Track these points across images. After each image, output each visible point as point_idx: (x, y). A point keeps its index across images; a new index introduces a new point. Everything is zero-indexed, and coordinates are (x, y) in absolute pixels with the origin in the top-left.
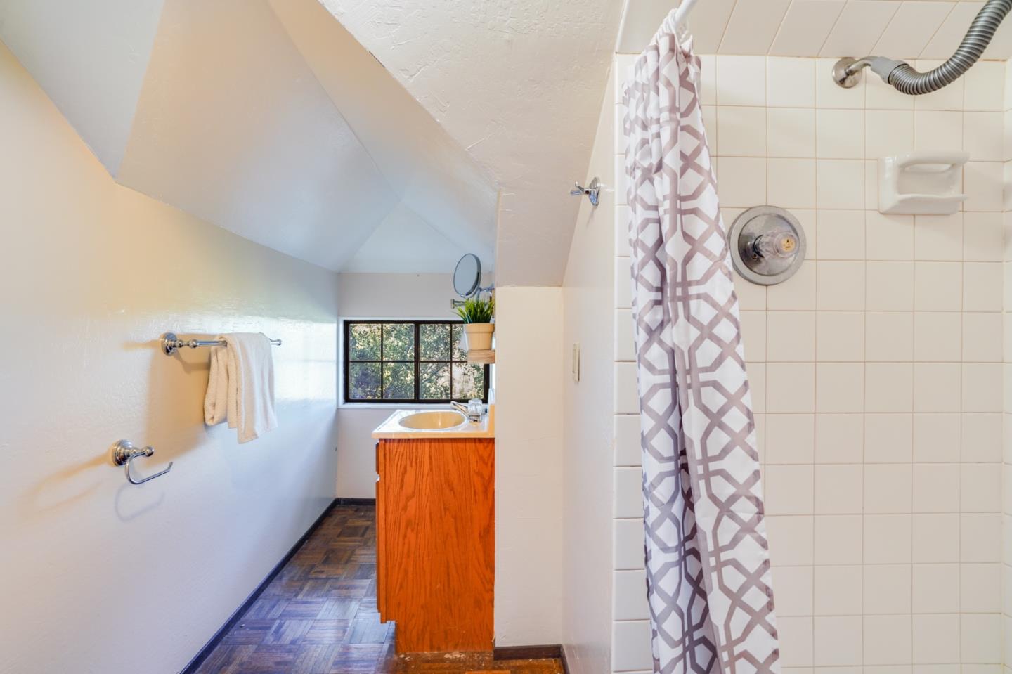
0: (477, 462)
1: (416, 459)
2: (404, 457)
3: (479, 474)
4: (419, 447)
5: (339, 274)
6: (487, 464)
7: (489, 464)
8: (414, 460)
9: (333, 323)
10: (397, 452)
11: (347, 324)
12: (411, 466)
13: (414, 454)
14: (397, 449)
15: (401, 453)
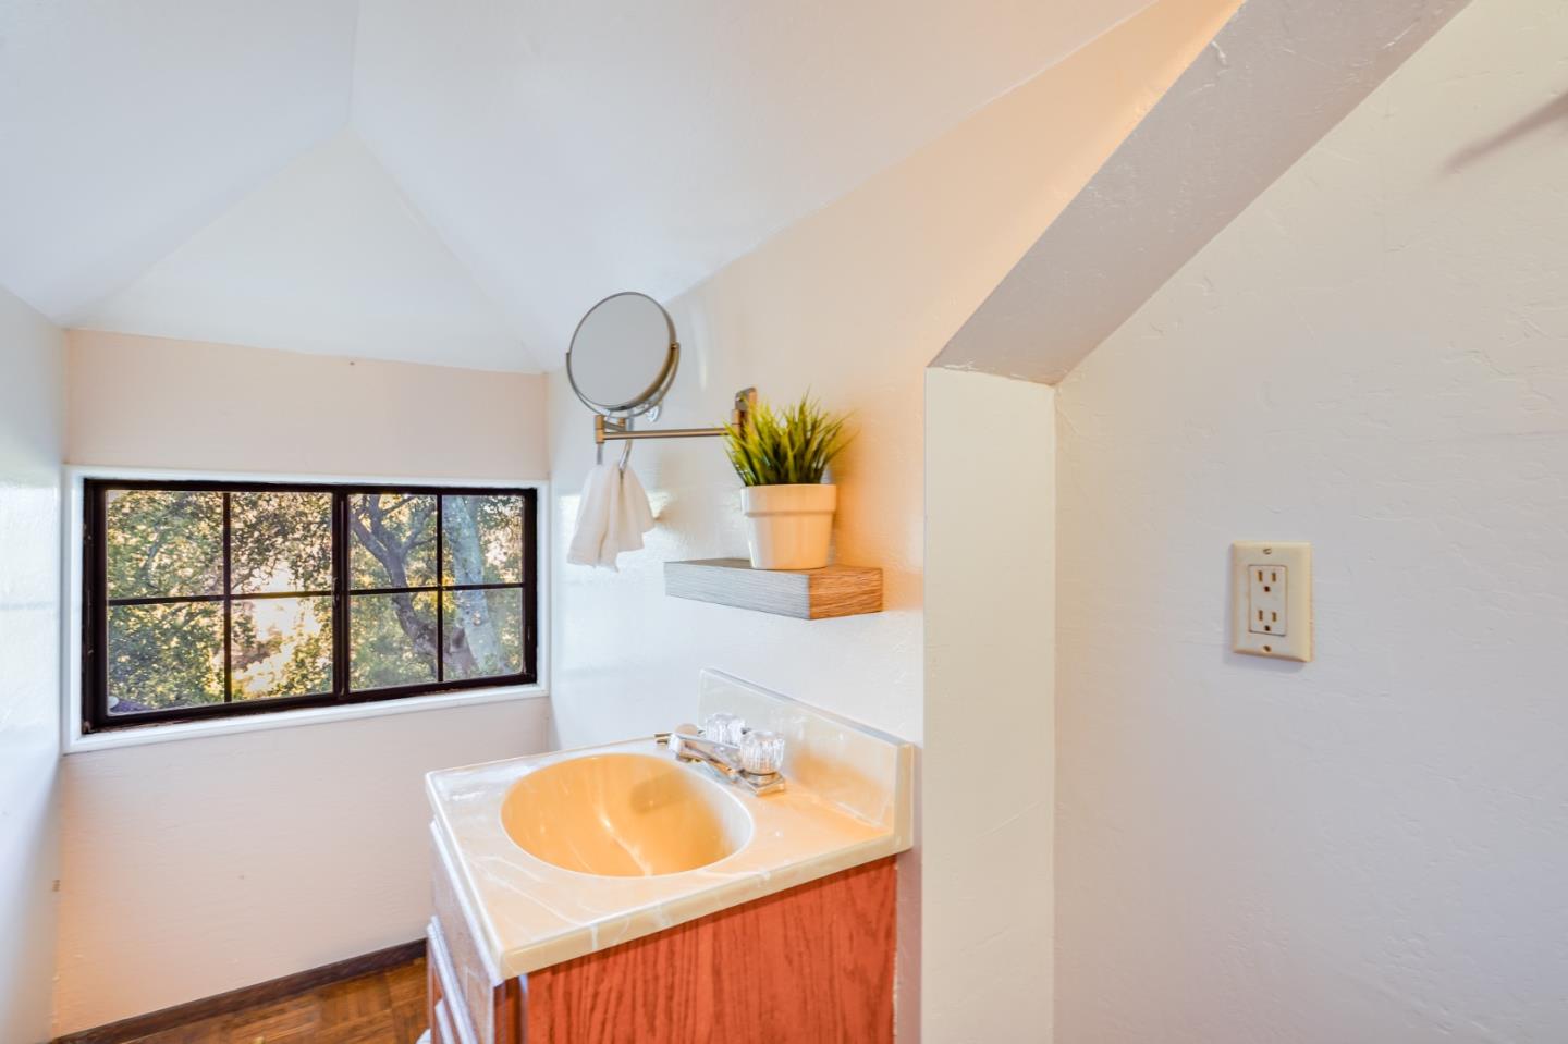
0: (851, 938)
1: (670, 998)
2: (627, 999)
3: (856, 974)
4: (678, 948)
5: (67, 330)
6: (874, 935)
7: (882, 934)
8: (662, 1001)
9: (45, 484)
10: (596, 995)
11: (94, 490)
12: (652, 1029)
13: (662, 982)
14: (598, 982)
15: (614, 996)
